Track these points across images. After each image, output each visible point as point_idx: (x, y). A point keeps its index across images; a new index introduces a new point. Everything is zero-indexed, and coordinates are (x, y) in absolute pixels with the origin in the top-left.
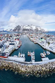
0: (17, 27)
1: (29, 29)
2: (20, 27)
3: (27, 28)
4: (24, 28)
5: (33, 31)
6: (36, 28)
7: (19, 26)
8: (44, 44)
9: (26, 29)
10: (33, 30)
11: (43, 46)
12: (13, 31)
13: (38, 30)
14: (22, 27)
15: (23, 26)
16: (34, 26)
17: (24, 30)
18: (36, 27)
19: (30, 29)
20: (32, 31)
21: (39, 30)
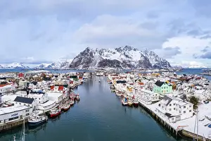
0: (82, 54)
1: (118, 62)
2: (91, 54)
3: (112, 58)
4: (105, 58)
5: (133, 66)
6: (143, 59)
7: (88, 50)
8: (173, 107)
9: (109, 61)
10: (132, 63)
11: (168, 115)
12: (70, 66)
13: (150, 65)
14: (97, 54)
15: (101, 52)
16: (135, 50)
17: (104, 63)
18: (142, 56)
19: (124, 62)
20: (129, 66)
21: (153, 65)
